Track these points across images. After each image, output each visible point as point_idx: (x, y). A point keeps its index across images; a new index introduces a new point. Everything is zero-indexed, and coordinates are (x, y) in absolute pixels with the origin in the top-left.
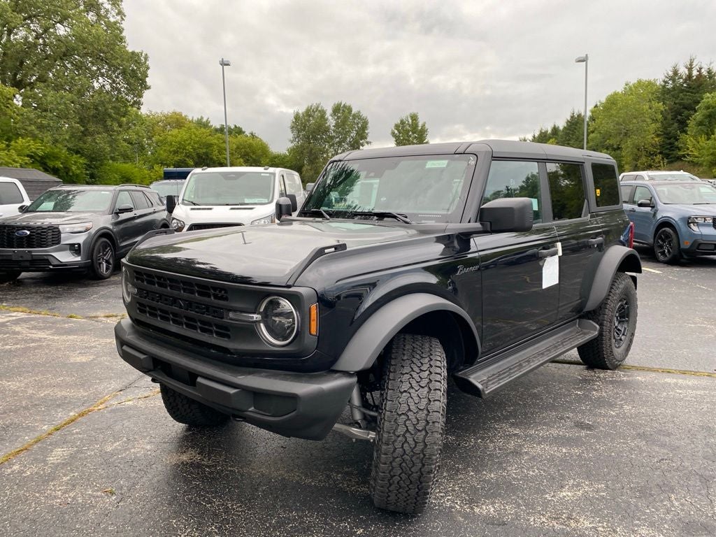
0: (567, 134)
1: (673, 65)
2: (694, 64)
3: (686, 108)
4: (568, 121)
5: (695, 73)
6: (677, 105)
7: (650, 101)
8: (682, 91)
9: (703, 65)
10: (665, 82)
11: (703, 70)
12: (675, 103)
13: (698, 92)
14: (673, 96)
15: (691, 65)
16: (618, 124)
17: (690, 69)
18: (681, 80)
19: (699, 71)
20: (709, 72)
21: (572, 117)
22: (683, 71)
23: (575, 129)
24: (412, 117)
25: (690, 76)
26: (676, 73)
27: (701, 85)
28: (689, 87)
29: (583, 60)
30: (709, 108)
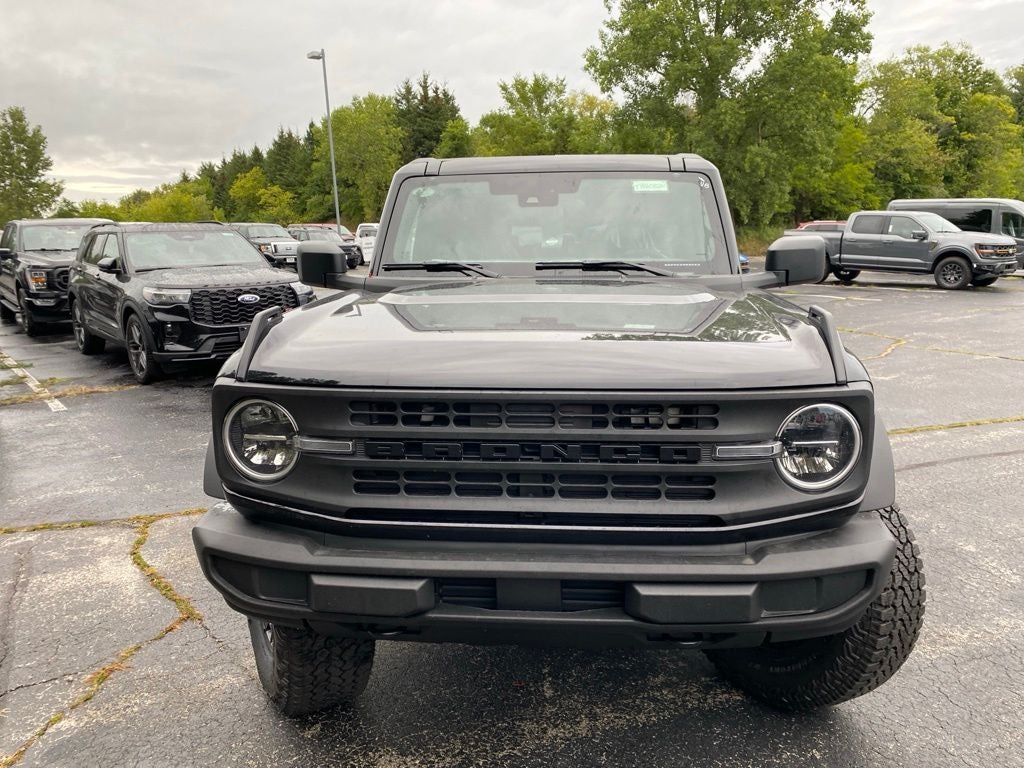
0: (278, 162)
1: (404, 80)
2: (429, 82)
3: (425, 137)
4: (276, 142)
5: (431, 94)
6: (417, 133)
7: (386, 124)
8: (419, 115)
9: (439, 85)
10: (398, 101)
11: (439, 92)
12: (414, 131)
13: (437, 118)
14: (410, 120)
15: (425, 82)
16: (350, 151)
17: (425, 88)
18: (416, 101)
19: (436, 92)
20: (445, 94)
21: (281, 137)
22: (417, 90)
23: (287, 154)
24: (12, 115)
25: (425, 96)
26: (408, 90)
27: (440, 109)
28: (426, 110)
29: (319, 57)
30: (454, 140)
